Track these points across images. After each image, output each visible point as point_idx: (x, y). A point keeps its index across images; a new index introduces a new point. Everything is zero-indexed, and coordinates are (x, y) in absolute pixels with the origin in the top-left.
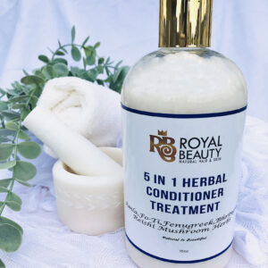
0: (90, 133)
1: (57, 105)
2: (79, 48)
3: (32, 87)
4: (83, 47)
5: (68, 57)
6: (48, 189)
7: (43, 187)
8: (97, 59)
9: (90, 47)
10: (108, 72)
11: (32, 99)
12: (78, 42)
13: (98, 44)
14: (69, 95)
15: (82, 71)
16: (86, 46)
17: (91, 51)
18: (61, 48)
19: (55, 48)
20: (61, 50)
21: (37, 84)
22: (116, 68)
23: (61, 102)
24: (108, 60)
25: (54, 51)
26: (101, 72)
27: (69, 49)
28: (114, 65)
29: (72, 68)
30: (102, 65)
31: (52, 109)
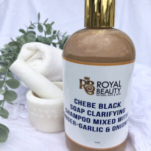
0: (48, 74)
1: (29, 58)
2: (42, 25)
3: (15, 47)
4: (44, 24)
5: (36, 30)
6: (24, 105)
7: (21, 104)
8: (52, 31)
9: (49, 24)
10: (58, 38)
11: (15, 54)
12: (42, 21)
13: (53, 23)
14: (35, 53)
15: (44, 38)
16: (46, 23)
17: (49, 27)
18: (32, 25)
19: (29, 25)
20: (32, 26)
21: (18, 46)
22: (63, 36)
23: (31, 56)
24: (59, 31)
25: (28, 27)
26: (55, 38)
27: (36, 25)
28: (62, 35)
29: (38, 36)
30: (55, 35)
31: (26, 61)
